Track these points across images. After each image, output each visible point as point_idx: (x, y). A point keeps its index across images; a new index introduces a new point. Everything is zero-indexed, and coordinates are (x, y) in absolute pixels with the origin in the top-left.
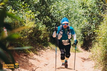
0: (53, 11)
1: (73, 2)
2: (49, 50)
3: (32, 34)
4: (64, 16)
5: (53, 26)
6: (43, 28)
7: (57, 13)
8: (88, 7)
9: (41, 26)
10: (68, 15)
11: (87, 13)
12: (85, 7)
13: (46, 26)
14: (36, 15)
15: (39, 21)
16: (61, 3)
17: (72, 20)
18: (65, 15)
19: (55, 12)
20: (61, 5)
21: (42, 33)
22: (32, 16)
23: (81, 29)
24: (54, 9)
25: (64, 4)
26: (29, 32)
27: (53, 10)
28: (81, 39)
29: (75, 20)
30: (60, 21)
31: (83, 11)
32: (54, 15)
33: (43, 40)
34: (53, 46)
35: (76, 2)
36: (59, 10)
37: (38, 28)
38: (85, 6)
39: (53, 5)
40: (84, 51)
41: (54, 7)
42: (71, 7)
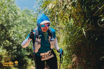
6: (3, 52)
13: (7, 50)
21: (3, 58)
27: (13, 34)
39: (12, 29)
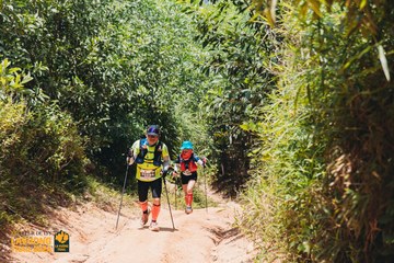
0: (100, 59)
1: (172, 23)
2: (89, 205)
3: (20, 148)
4: (142, 72)
5: (102, 114)
7: (113, 65)
8: (222, 39)
9: (54, 118)
10: (155, 71)
11: (221, 61)
12: (212, 40)
14: (28, 78)
15: (46, 99)
16: (128, 26)
17: (174, 86)
18: (143, 69)
19: (105, 60)
20: (129, 34)
22: (13, 84)
23: (208, 119)
24: (102, 49)
25: (139, 28)
26: (7, 142)
28: (209, 157)
29: (182, 88)
30: (125, 94)
31: (207, 53)
32: (103, 71)
33: (65, 168)
34: (102, 188)
35: (182, 21)
36: (121, 55)
37: (43, 123)
38: (211, 36)
40: (224, 201)
41: (101, 44)
42: (168, 40)
